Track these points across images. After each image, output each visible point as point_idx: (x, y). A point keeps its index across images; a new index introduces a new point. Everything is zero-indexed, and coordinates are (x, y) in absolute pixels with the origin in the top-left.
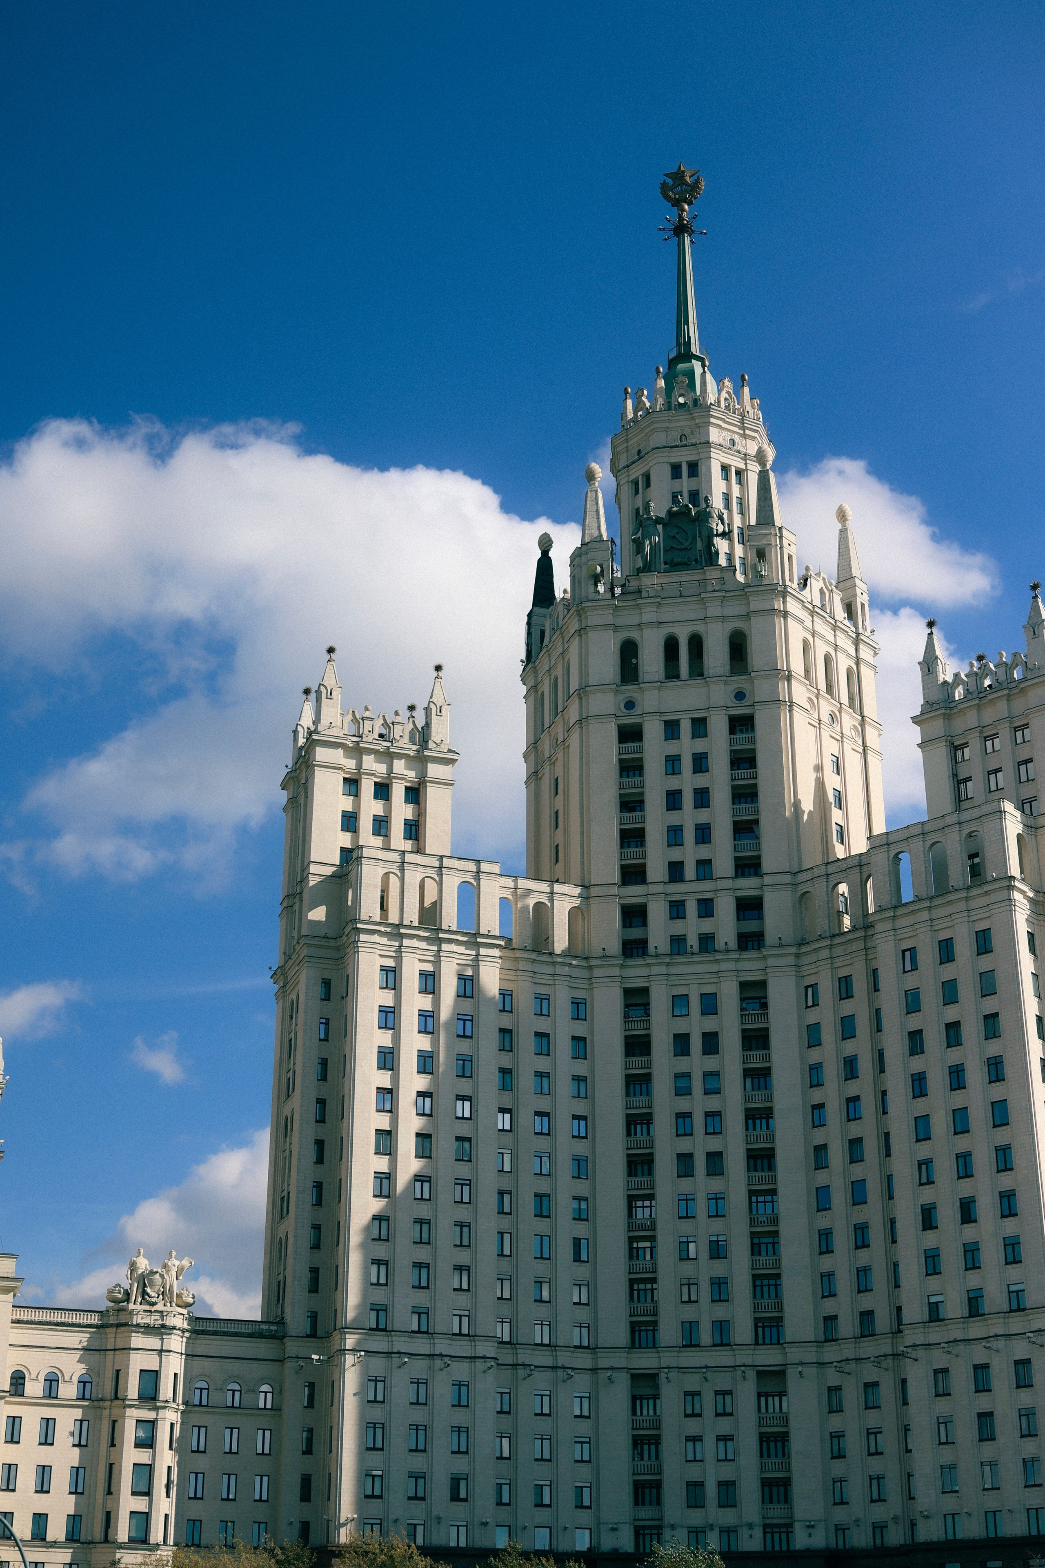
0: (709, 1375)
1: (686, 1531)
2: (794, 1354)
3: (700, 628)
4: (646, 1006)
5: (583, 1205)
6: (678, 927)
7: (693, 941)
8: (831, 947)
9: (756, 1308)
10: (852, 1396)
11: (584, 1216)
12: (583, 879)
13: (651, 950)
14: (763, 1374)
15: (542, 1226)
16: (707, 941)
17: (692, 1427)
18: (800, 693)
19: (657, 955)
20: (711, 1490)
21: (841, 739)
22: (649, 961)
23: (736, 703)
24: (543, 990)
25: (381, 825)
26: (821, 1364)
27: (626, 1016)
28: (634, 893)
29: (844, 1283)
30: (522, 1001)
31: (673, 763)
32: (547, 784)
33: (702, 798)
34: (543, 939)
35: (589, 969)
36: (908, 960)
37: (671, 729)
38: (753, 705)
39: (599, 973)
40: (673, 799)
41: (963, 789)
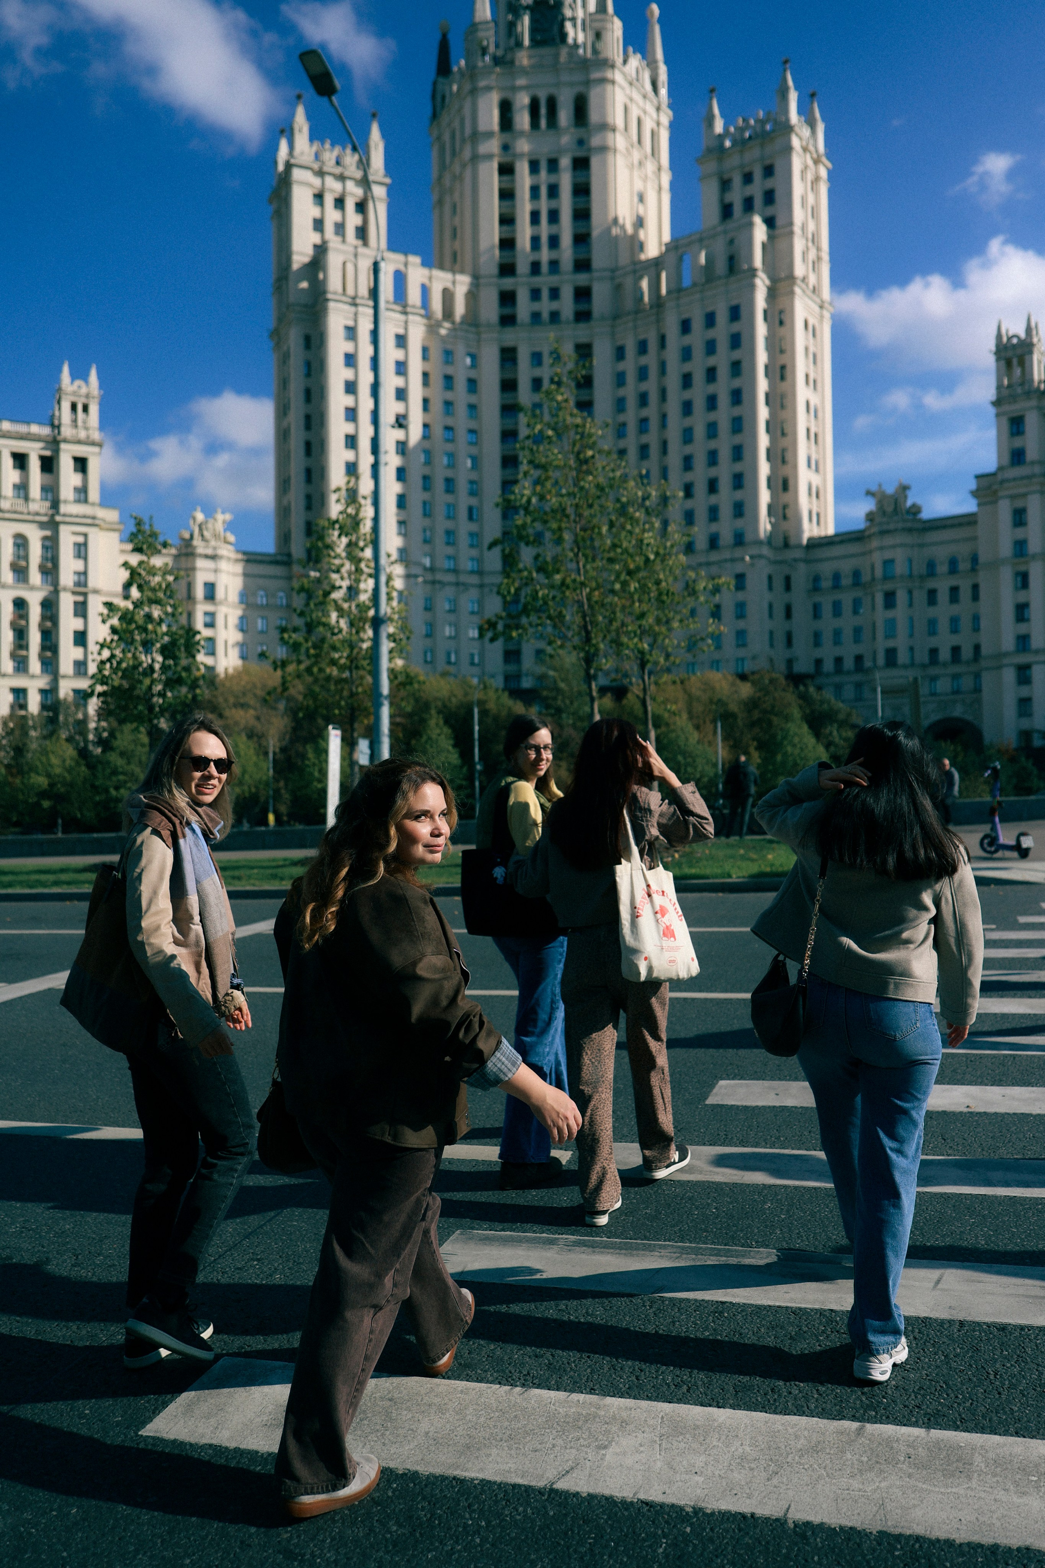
3: (553, 91)
4: (514, 361)
5: (475, 486)
6: (536, 307)
7: (545, 316)
8: (634, 318)
11: (475, 492)
12: (474, 272)
13: (519, 320)
15: (450, 498)
16: (555, 316)
18: (619, 141)
19: (522, 325)
21: (645, 179)
22: (517, 328)
23: (578, 148)
24: (449, 347)
25: (340, 228)
27: (502, 366)
28: (508, 283)
30: (436, 354)
31: (535, 191)
32: (447, 209)
33: (554, 216)
34: (448, 313)
35: (478, 334)
36: (686, 326)
37: (534, 167)
38: (589, 150)
39: (484, 336)
40: (535, 217)
41: (727, 211)
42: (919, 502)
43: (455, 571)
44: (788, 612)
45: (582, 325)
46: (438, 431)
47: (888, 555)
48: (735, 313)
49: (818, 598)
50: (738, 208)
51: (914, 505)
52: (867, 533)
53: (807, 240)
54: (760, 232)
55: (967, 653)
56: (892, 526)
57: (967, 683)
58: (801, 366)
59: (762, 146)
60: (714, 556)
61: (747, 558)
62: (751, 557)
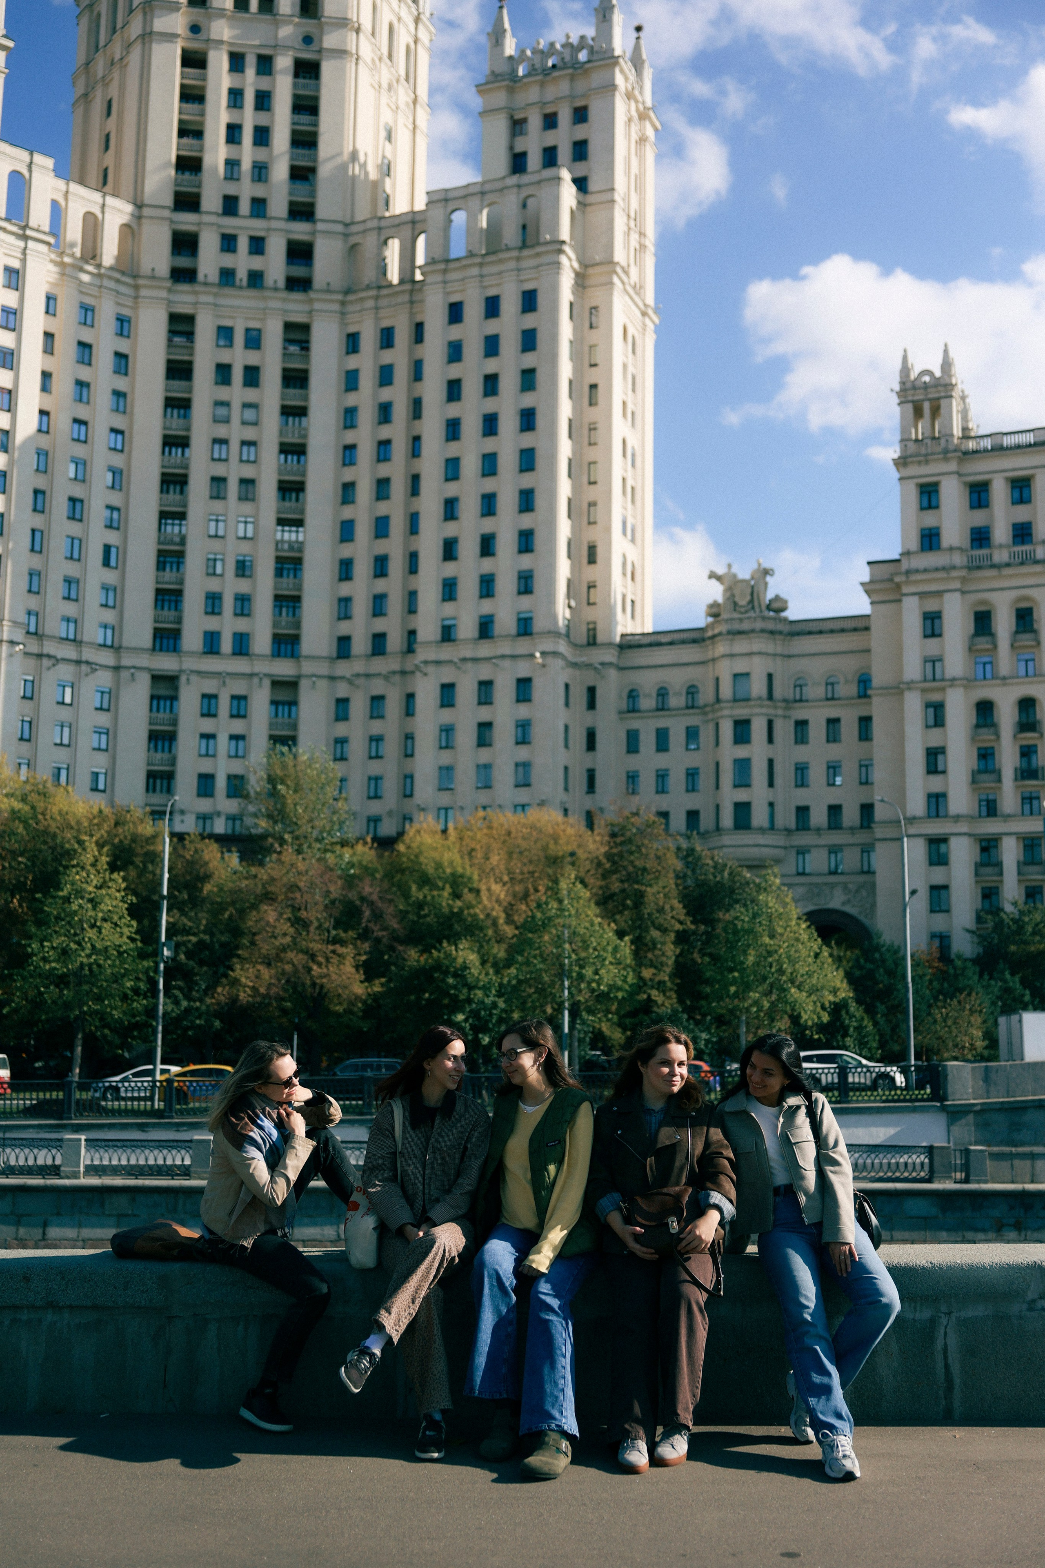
0: (228, 680)
1: (193, 817)
2: (307, 668)
4: (190, 335)
5: (115, 515)
6: (228, 260)
7: (242, 276)
8: (377, 298)
9: (275, 625)
10: (359, 707)
11: (115, 525)
12: (135, 198)
13: (200, 277)
14: (277, 684)
15: (74, 528)
16: (256, 279)
17: (207, 725)
18: (365, 48)
19: (206, 284)
20: (221, 783)
21: (395, 111)
22: (197, 288)
23: (303, 46)
24: (88, 301)
26: (332, 678)
27: (170, 340)
28: (187, 221)
29: (361, 607)
30: (67, 308)
31: (236, 96)
32: (98, 106)
33: (262, 136)
34: (91, 253)
35: (136, 287)
36: (455, 313)
37: (237, 62)
38: (320, 51)
39: (144, 292)
40: (233, 133)
41: (518, 163)
42: (783, 595)
43: (76, 642)
44: (591, 742)
45: (298, 296)
46: (62, 423)
47: (740, 666)
48: (529, 302)
49: (635, 724)
50: (534, 160)
51: (777, 598)
52: (710, 633)
53: (629, 216)
54: (568, 194)
55: (851, 816)
56: (745, 626)
57: (850, 860)
58: (619, 390)
59: (572, 78)
60: (485, 649)
61: (538, 655)
62: (543, 654)
